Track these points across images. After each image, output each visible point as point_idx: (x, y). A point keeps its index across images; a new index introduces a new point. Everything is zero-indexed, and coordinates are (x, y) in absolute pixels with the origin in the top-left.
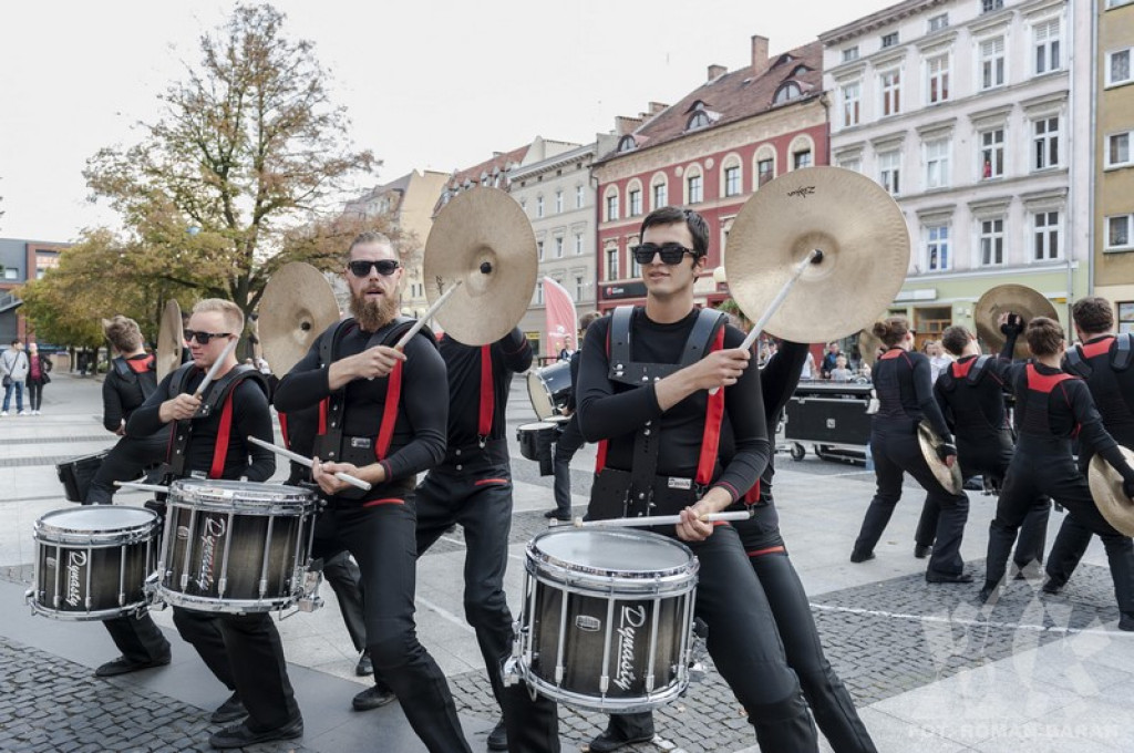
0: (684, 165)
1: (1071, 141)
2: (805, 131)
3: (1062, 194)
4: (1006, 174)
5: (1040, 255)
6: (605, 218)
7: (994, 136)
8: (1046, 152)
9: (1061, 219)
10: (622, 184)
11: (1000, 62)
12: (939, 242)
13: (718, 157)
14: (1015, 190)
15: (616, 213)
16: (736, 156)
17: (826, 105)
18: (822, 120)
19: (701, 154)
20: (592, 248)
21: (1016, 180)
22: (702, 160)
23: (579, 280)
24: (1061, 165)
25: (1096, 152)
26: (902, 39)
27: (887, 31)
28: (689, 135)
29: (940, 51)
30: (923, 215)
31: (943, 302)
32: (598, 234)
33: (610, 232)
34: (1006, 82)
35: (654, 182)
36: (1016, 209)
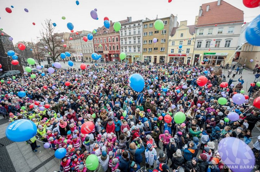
0: (104, 37)
1: (141, 41)
2: (117, 36)
3: (140, 46)
4: (136, 43)
5: (138, 51)
6: (95, 43)
7: (135, 39)
8: (139, 42)
9: (140, 48)
10: (96, 39)
11: (135, 31)
12: (130, 49)
13: (108, 37)
14: (137, 45)
15: (96, 42)
16: (110, 37)
17: (119, 33)
18: (119, 35)
19: (106, 36)
20: (93, 47)
21: (137, 44)
22: (106, 37)
23: (92, 50)
24: (140, 43)
25: (143, 42)
26: (127, 27)
27: (125, 26)
28: (104, 34)
29: (130, 29)
30: (129, 46)
31: (131, 55)
32: (94, 45)
33: (96, 45)
34: (136, 34)
35: (100, 39)
36: (136, 47)
